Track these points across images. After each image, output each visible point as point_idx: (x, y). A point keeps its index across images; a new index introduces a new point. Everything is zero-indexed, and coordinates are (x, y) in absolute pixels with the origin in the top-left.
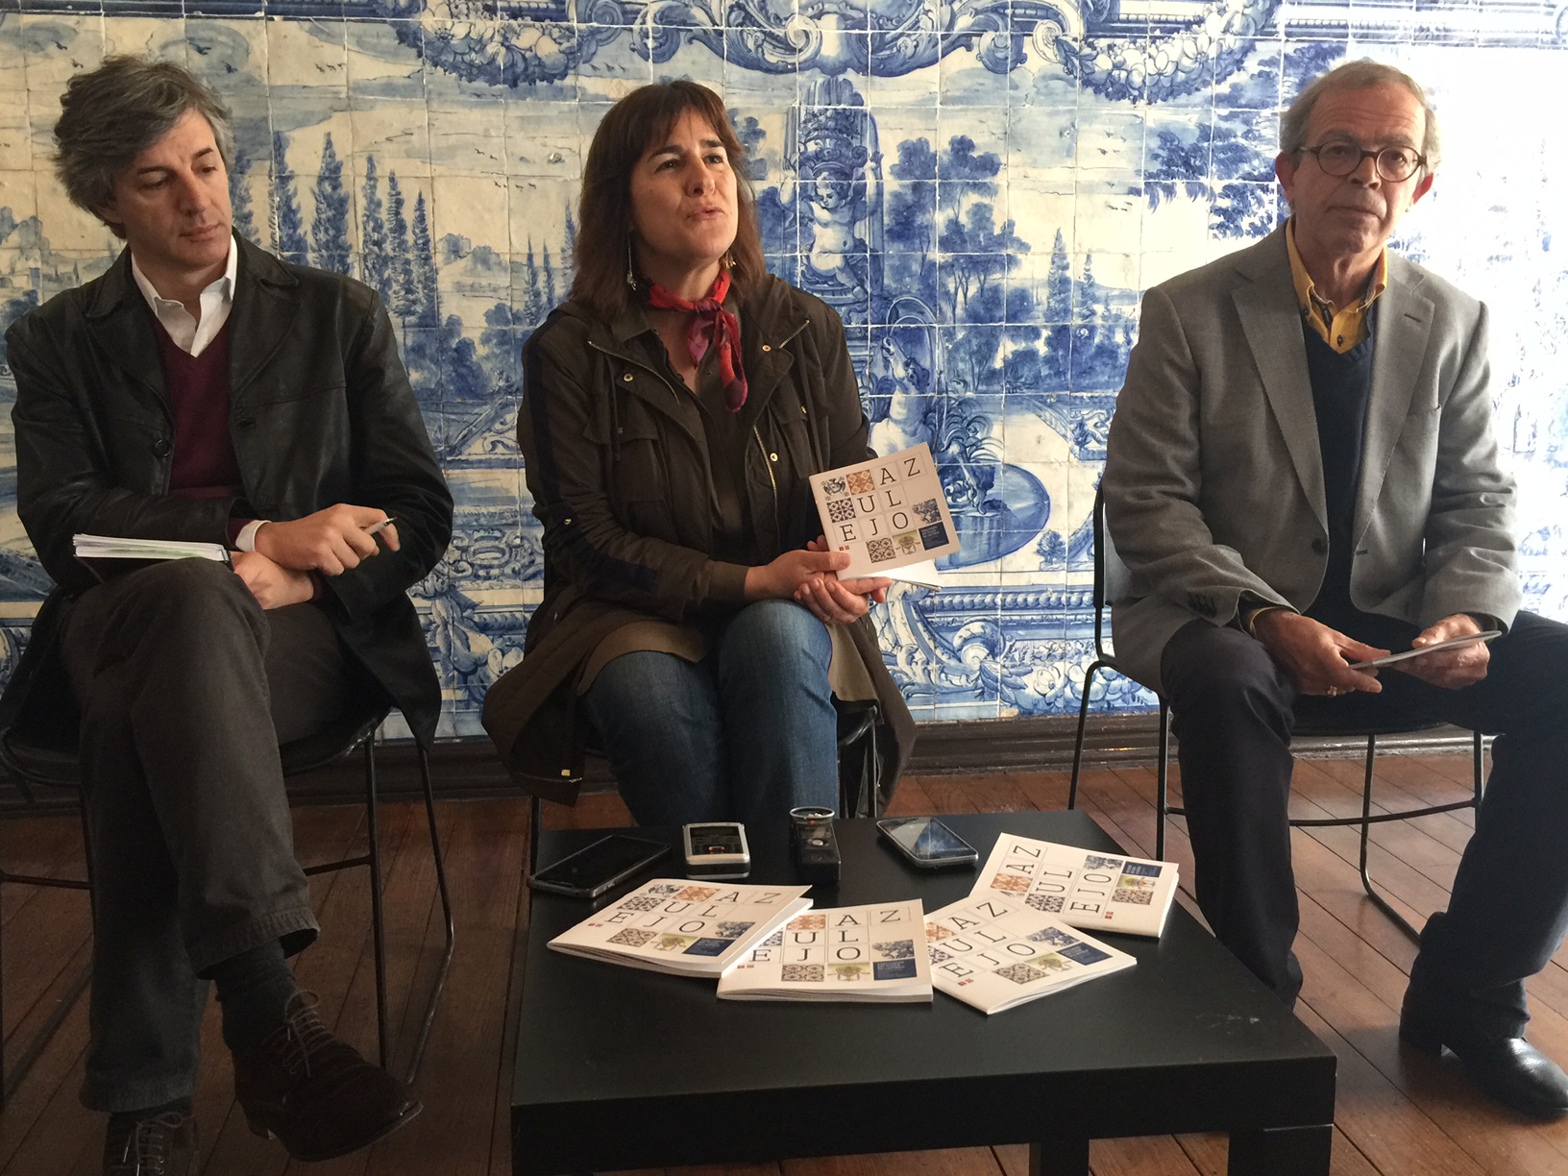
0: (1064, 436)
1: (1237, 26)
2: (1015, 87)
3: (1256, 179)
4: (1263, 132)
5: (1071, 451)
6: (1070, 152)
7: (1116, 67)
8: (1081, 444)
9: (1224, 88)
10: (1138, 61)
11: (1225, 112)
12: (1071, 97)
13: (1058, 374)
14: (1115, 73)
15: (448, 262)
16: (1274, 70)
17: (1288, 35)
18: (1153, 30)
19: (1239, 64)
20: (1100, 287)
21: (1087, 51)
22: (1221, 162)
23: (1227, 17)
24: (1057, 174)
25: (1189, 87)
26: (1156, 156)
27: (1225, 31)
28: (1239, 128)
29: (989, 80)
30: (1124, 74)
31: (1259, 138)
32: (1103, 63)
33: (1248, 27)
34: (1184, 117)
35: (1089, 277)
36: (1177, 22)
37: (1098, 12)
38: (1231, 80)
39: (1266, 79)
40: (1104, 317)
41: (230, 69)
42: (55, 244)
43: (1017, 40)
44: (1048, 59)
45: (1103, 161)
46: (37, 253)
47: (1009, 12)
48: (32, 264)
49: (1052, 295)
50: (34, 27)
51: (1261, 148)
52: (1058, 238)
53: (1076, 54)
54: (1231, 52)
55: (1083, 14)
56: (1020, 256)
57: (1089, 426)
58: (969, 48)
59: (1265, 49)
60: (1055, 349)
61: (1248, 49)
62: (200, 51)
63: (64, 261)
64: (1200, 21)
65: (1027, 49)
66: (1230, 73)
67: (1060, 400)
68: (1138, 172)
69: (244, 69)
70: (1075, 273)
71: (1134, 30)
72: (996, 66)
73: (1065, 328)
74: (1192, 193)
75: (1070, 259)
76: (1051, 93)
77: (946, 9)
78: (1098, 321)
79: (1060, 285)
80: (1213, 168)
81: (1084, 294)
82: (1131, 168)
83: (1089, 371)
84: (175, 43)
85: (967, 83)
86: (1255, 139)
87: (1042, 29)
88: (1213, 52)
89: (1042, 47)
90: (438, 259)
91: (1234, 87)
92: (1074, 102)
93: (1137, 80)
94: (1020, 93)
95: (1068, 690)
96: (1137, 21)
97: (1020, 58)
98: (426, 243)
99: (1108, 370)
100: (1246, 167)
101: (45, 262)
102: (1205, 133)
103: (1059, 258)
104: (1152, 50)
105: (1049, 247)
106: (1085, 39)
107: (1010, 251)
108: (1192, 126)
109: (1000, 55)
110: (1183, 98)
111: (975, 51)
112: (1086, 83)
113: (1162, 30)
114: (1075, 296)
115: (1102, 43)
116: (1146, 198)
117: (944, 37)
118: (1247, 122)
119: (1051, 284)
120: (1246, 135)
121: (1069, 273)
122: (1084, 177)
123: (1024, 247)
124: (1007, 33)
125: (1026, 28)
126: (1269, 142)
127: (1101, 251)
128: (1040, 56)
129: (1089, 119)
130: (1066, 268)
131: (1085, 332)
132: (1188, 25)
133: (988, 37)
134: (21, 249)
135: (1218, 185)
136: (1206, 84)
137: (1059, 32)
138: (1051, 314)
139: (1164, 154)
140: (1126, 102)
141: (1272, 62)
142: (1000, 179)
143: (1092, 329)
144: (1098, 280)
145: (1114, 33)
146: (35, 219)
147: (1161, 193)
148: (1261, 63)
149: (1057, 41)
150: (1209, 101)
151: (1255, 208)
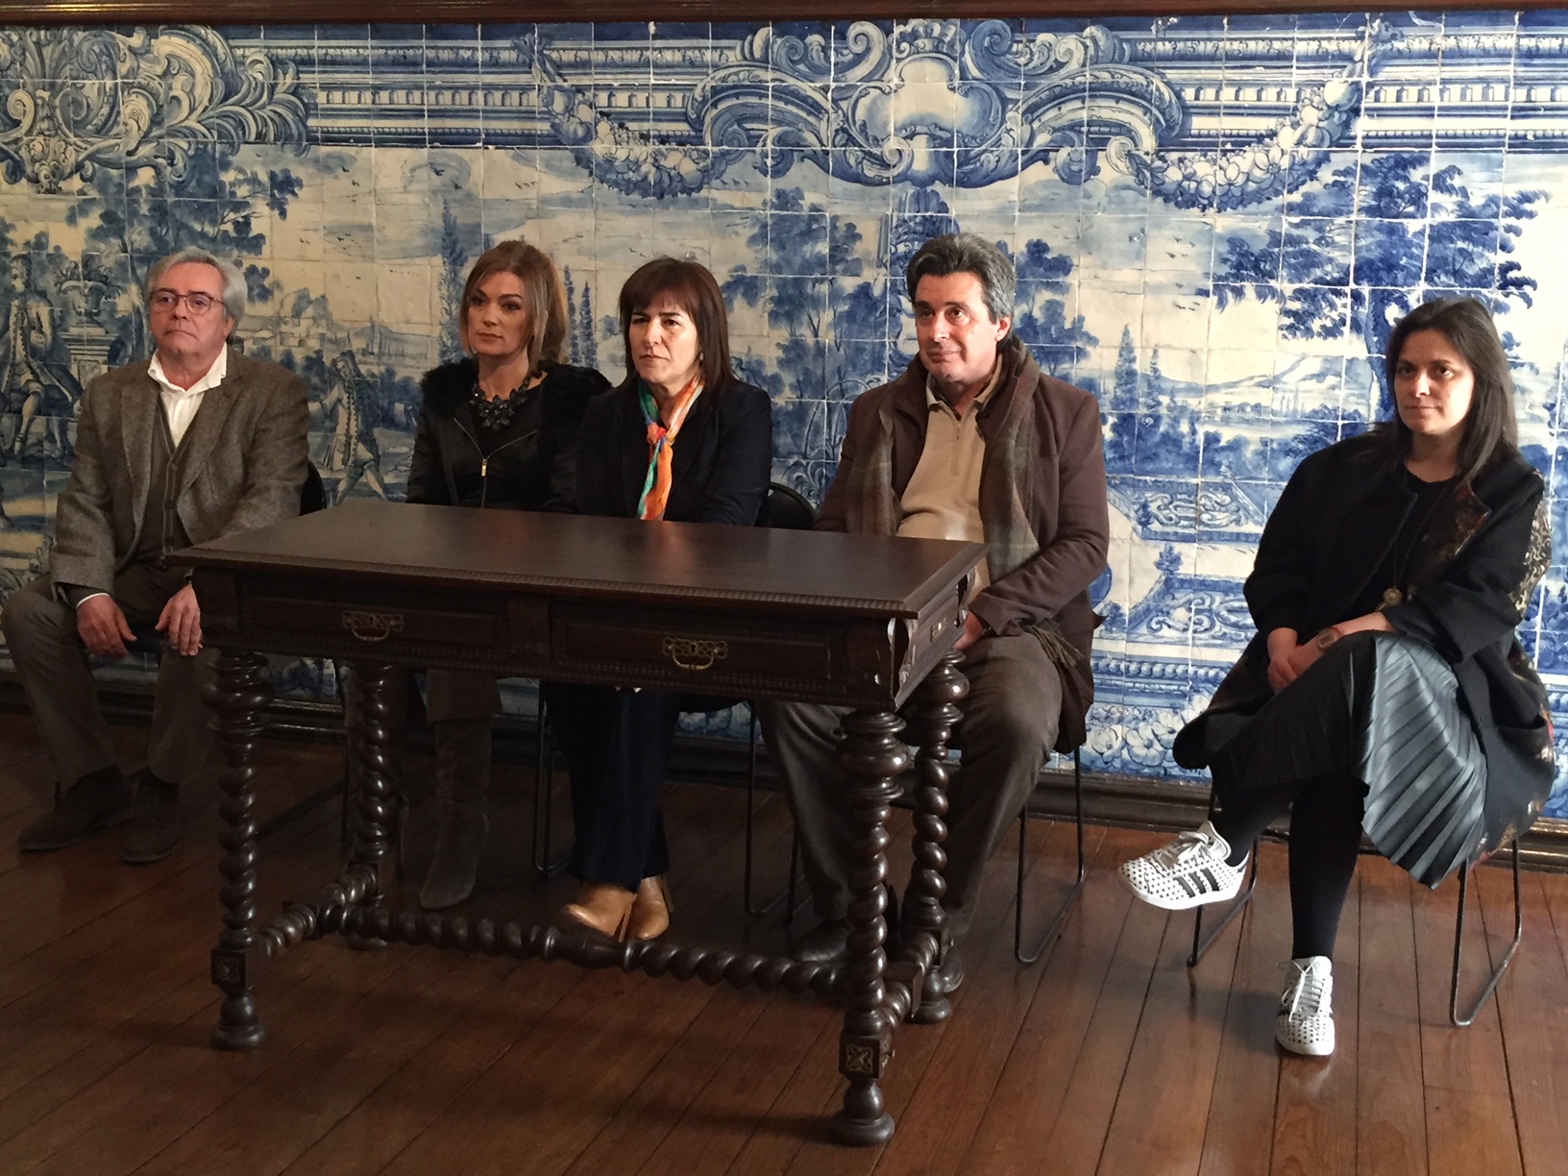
0: (1127, 516)
1: (1311, 138)
2: (1088, 196)
3: (1328, 283)
4: (1337, 239)
5: (1134, 530)
6: (1139, 256)
7: (1187, 178)
8: (1145, 524)
9: (1296, 198)
10: (1207, 172)
11: (1296, 220)
12: (1140, 205)
13: (1122, 458)
14: (1185, 184)
15: (605, 338)
16: (1350, 180)
17: (1365, 146)
18: (1224, 144)
19: (1312, 175)
20: (1166, 380)
21: (1158, 163)
22: (1290, 266)
23: (1300, 130)
24: (1127, 275)
25: (1259, 196)
26: (1225, 261)
27: (1299, 143)
28: (1311, 234)
29: (1064, 189)
30: (1193, 185)
31: (1332, 244)
32: (1174, 175)
33: (1322, 139)
34: (1254, 225)
35: (1156, 370)
36: (1248, 136)
37: (1170, 128)
38: (1303, 189)
39: (1340, 188)
40: (1169, 408)
41: (457, 187)
42: (336, 316)
43: (1092, 155)
44: (1121, 172)
45: (1170, 263)
46: (323, 322)
47: (1085, 129)
48: (321, 330)
49: (1119, 385)
50: (329, 156)
51: (1335, 254)
52: (1126, 333)
53: (1147, 166)
54: (1304, 163)
55: (1155, 130)
56: (1089, 349)
57: (1153, 508)
58: (1046, 162)
59: (1340, 160)
60: (1121, 435)
61: (1323, 160)
62: (438, 173)
63: (341, 328)
64: (1273, 134)
65: (1101, 162)
66: (1304, 183)
67: (1123, 481)
68: (1207, 275)
69: (466, 187)
70: (1141, 366)
71: (1206, 144)
72: (1071, 177)
73: (1131, 416)
74: (1262, 295)
75: (1137, 353)
76: (1121, 202)
77: (1027, 127)
78: (1163, 411)
79: (1127, 376)
80: (1283, 272)
81: (1150, 386)
82: (1199, 271)
83: (1153, 457)
84: (420, 167)
85: (1042, 193)
86: (1327, 245)
87: (1115, 145)
88: (1285, 163)
89: (1115, 159)
90: (597, 336)
91: (1307, 196)
92: (1144, 210)
93: (1206, 189)
94: (1094, 202)
95: (1125, 752)
96: (1209, 136)
97: (1094, 170)
98: (589, 323)
99: (1172, 457)
100: (1318, 272)
101: (329, 329)
102: (1275, 239)
103: (1126, 350)
104: (1223, 162)
105: (1117, 340)
106: (1157, 153)
107: (1080, 344)
108: (1262, 232)
109: (1075, 168)
110: (1253, 207)
111: (1052, 165)
112: (1157, 193)
113: (1233, 144)
114: (1141, 388)
115: (1174, 156)
116: (1214, 299)
117: (1024, 153)
118: (1320, 229)
119: (1118, 375)
120: (1318, 242)
121: (1136, 366)
122: (1151, 278)
123: (1093, 340)
124: (1083, 149)
125: (1101, 143)
126: (1343, 248)
127: (1168, 347)
128: (1112, 168)
129: (1159, 226)
130: (1133, 360)
131: (1150, 421)
132: (1260, 138)
133: (1063, 154)
134: (314, 319)
135: (1288, 288)
136: (1278, 193)
137: (1130, 145)
138: (1117, 403)
139: (1233, 258)
140: (1196, 210)
141: (1348, 172)
142: (1072, 279)
143: (1157, 419)
144: (1164, 372)
145: (1184, 147)
146: (323, 297)
147: (1230, 295)
148: (1335, 173)
149: (1130, 155)
150: (1280, 209)
151: (1326, 310)
